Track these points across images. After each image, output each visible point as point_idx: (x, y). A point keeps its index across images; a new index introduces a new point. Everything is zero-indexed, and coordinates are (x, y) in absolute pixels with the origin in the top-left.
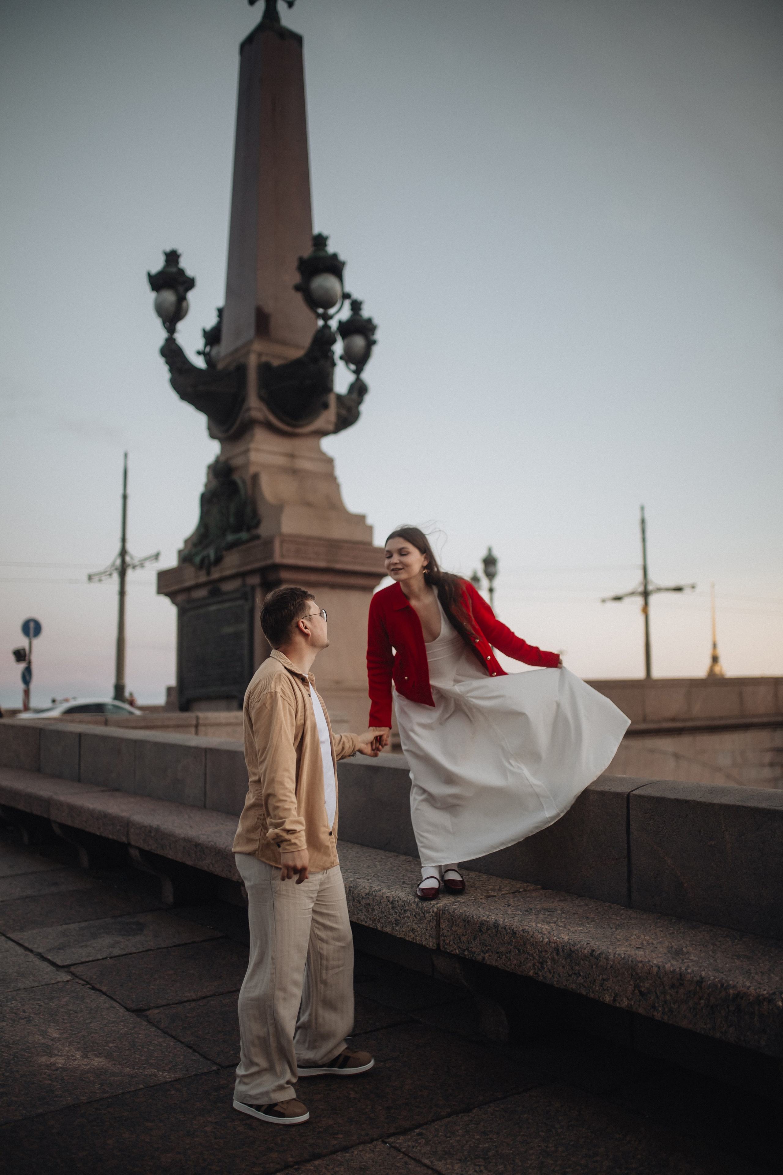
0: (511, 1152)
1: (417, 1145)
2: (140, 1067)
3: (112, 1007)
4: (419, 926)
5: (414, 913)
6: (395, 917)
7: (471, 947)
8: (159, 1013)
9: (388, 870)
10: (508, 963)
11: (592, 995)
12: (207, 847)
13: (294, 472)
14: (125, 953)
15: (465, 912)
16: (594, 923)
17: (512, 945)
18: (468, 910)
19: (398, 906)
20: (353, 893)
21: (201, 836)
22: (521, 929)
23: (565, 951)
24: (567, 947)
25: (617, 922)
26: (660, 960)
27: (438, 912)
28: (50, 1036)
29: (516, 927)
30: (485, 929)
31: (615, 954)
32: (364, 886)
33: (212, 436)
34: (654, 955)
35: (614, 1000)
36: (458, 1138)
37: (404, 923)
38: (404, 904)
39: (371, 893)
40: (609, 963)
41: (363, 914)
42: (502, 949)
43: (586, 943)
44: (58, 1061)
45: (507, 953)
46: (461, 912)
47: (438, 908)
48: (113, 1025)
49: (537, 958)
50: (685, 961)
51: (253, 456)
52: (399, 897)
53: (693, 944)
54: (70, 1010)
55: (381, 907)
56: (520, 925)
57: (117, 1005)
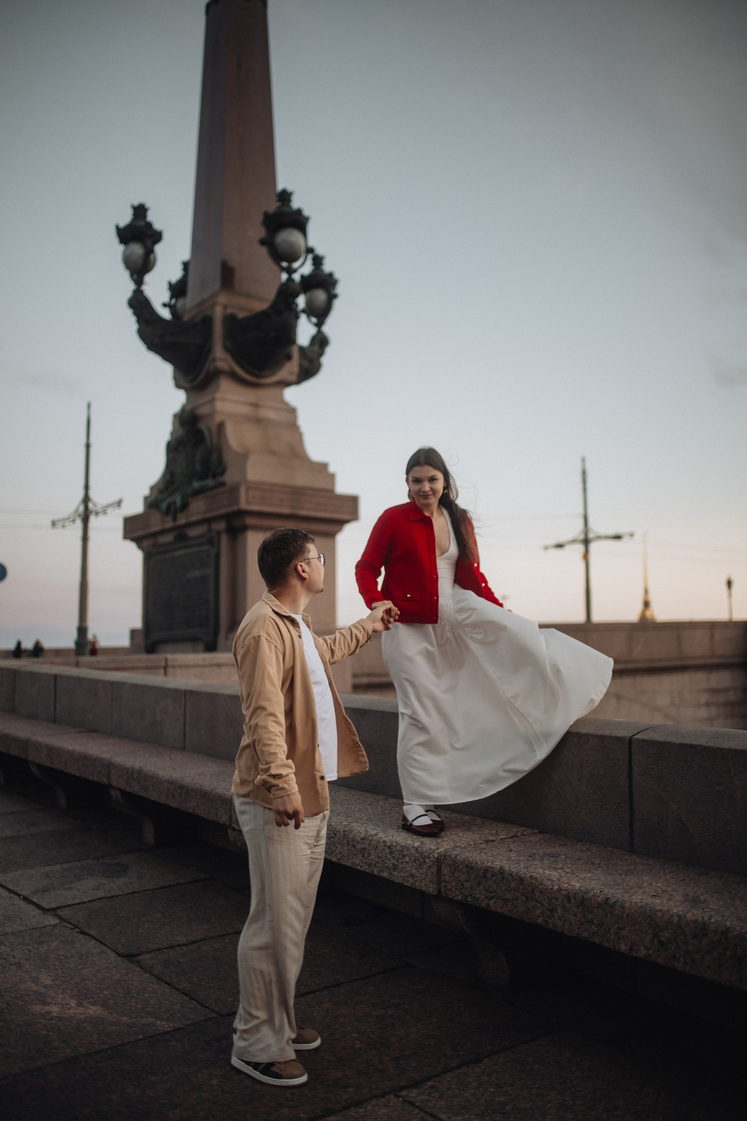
0: (529, 1106)
1: (431, 1099)
2: (137, 1016)
3: (102, 952)
4: (418, 872)
5: (413, 859)
6: (392, 862)
7: (475, 894)
8: (151, 958)
9: (381, 814)
10: (515, 910)
11: (606, 944)
12: (192, 790)
13: (258, 421)
14: (110, 895)
15: (468, 858)
16: (600, 869)
17: (519, 892)
18: (471, 856)
19: (396, 851)
20: (347, 838)
22: (529, 875)
23: (577, 899)
24: (578, 894)
25: (625, 868)
26: (680, 909)
27: (439, 857)
28: (43, 984)
29: (524, 874)
30: (490, 875)
31: (631, 902)
32: (359, 830)
33: (178, 386)
34: (672, 903)
35: (631, 950)
36: (472, 1091)
37: (403, 869)
38: (403, 849)
39: (367, 837)
40: (624, 912)
41: (359, 858)
42: (509, 896)
43: (599, 891)
44: (52, 1009)
45: (513, 900)
46: (463, 858)
47: (438, 854)
48: (105, 971)
49: (546, 905)
50: (706, 910)
51: (219, 406)
53: (708, 892)
54: (61, 955)
55: (378, 852)
56: (527, 871)
57: (108, 951)
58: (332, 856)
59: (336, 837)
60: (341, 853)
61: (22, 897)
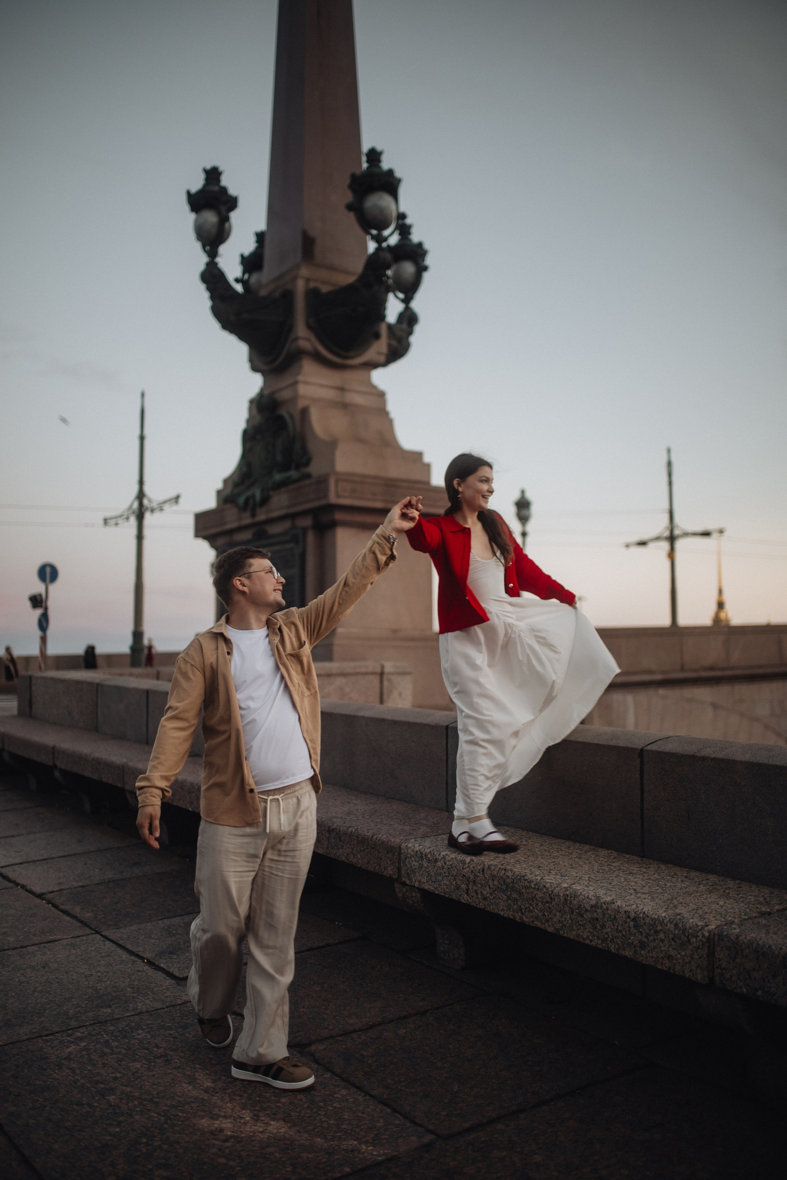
2: (333, 1137)
4: (679, 953)
5: (671, 936)
6: (639, 939)
7: (769, 987)
8: (323, 1048)
9: (601, 872)
12: (346, 834)
13: (345, 406)
15: (755, 940)
18: (757, 936)
19: (645, 924)
20: (571, 903)
21: (335, 820)
27: (712, 937)
28: (202, 1086)
32: (585, 894)
33: (254, 369)
37: (655, 948)
39: (599, 905)
41: (587, 930)
44: (224, 1125)
47: (710, 932)
51: (302, 389)
52: (644, 913)
55: (616, 924)
58: (546, 925)
59: (554, 903)
60: (559, 922)
61: (146, 961)
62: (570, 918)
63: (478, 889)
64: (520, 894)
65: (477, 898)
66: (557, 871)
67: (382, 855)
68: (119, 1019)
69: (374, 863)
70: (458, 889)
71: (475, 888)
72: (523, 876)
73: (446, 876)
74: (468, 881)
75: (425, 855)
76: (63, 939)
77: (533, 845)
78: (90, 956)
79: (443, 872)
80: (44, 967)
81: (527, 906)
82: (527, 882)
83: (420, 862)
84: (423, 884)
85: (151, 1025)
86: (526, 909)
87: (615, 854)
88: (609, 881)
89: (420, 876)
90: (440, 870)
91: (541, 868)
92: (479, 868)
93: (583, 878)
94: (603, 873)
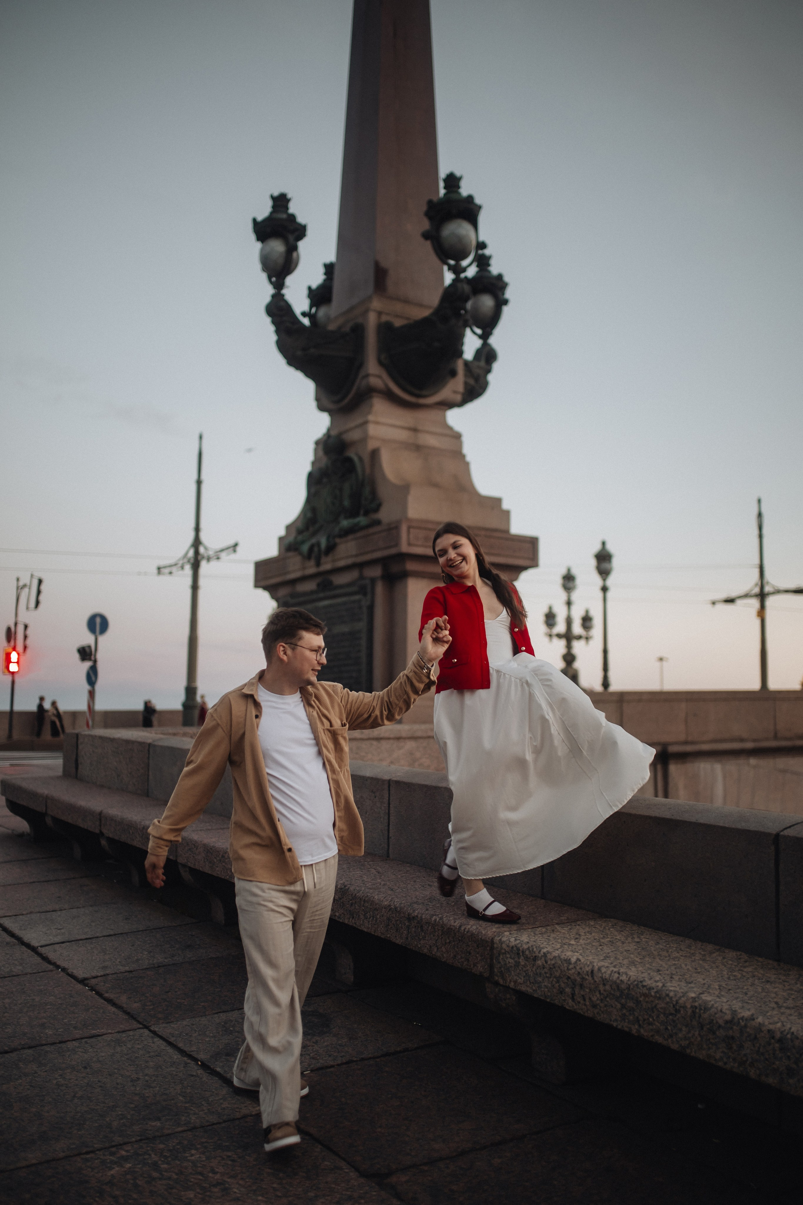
6: (786, 1064)
12: (428, 923)
13: (418, 448)
20: (700, 1016)
33: (321, 407)
41: (720, 1050)
51: (372, 430)
55: (757, 1044)
57: (343, 1164)
59: (679, 1015)
60: (686, 1038)
61: (200, 1063)
62: (699, 1034)
63: (586, 994)
64: (638, 1002)
65: (585, 1005)
66: (680, 977)
67: (471, 949)
68: (169, 1135)
69: (462, 958)
70: (561, 993)
71: (582, 993)
72: (641, 982)
73: (546, 977)
74: (574, 984)
75: (523, 952)
76: (106, 1034)
77: (647, 942)
78: (137, 1055)
79: (543, 972)
80: (85, 1068)
81: (646, 1017)
82: (645, 988)
83: (516, 959)
84: (520, 985)
85: (206, 1144)
86: (644, 1020)
87: (745, 957)
88: (744, 991)
89: (516, 975)
90: (540, 969)
91: (661, 973)
92: (587, 969)
93: (712, 986)
94: (735, 980)
